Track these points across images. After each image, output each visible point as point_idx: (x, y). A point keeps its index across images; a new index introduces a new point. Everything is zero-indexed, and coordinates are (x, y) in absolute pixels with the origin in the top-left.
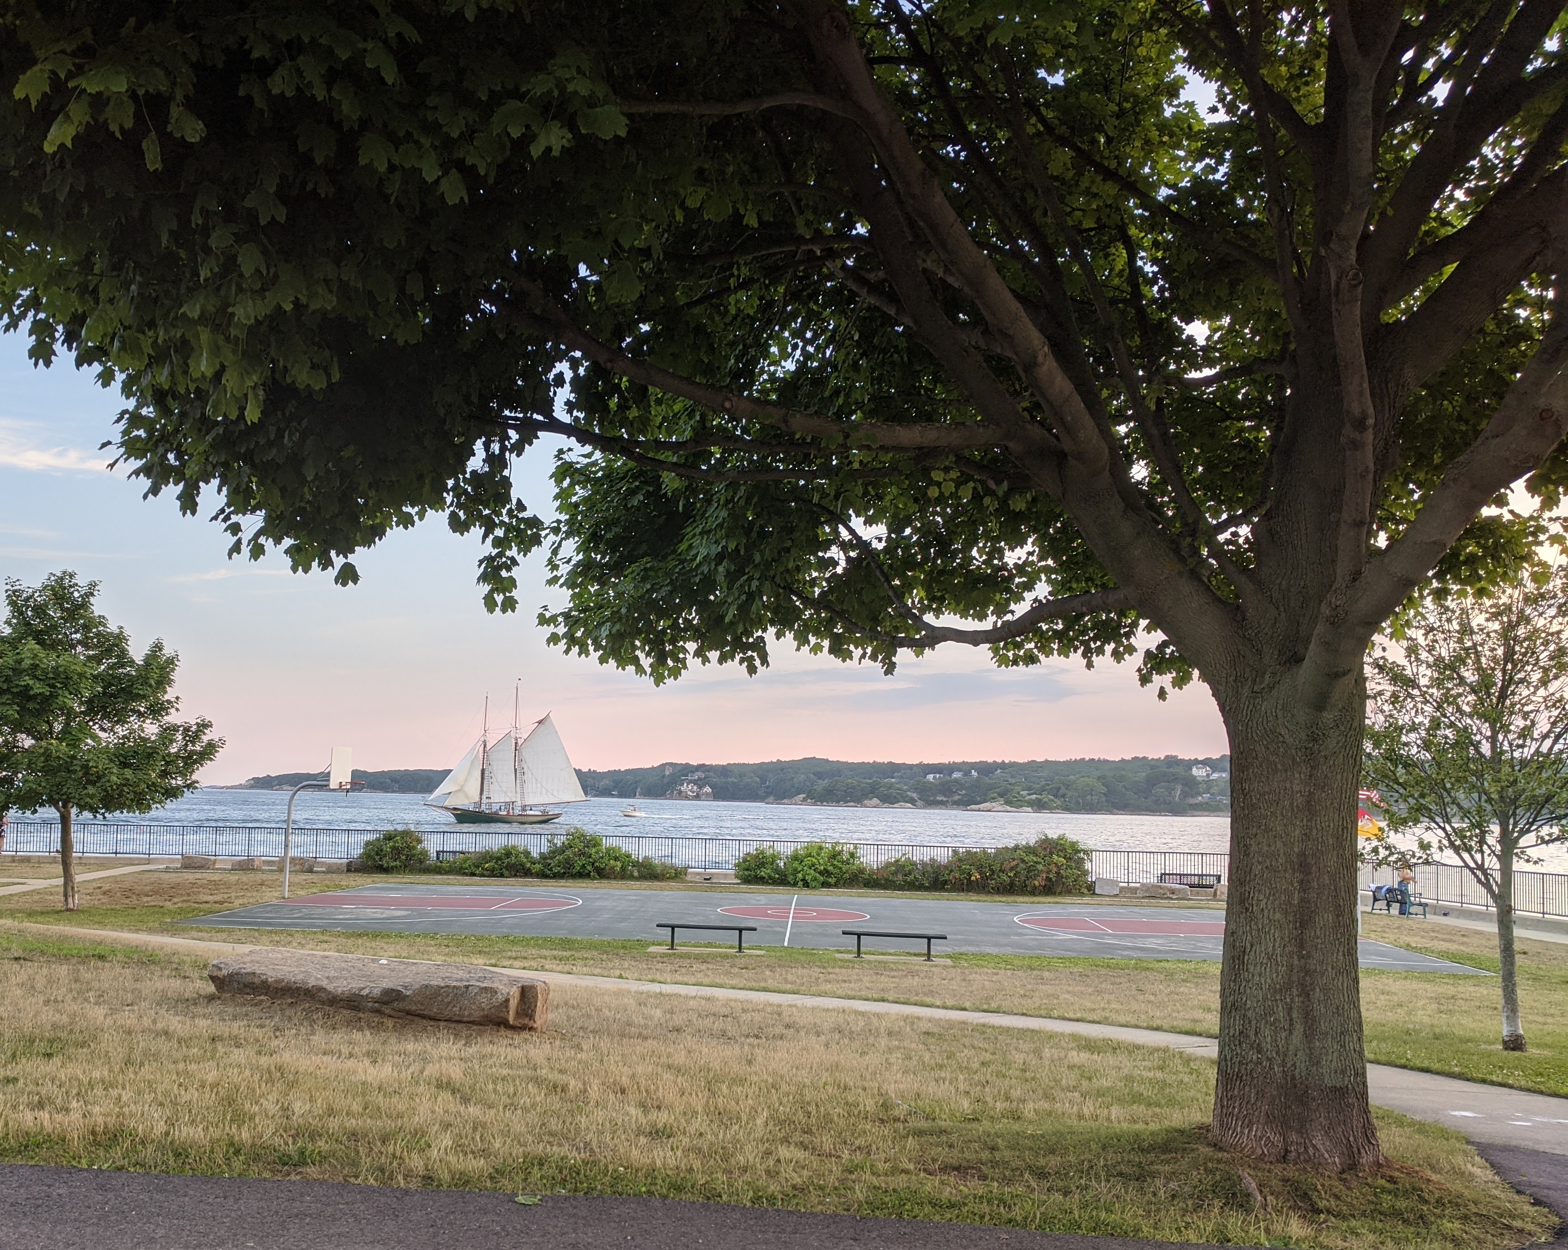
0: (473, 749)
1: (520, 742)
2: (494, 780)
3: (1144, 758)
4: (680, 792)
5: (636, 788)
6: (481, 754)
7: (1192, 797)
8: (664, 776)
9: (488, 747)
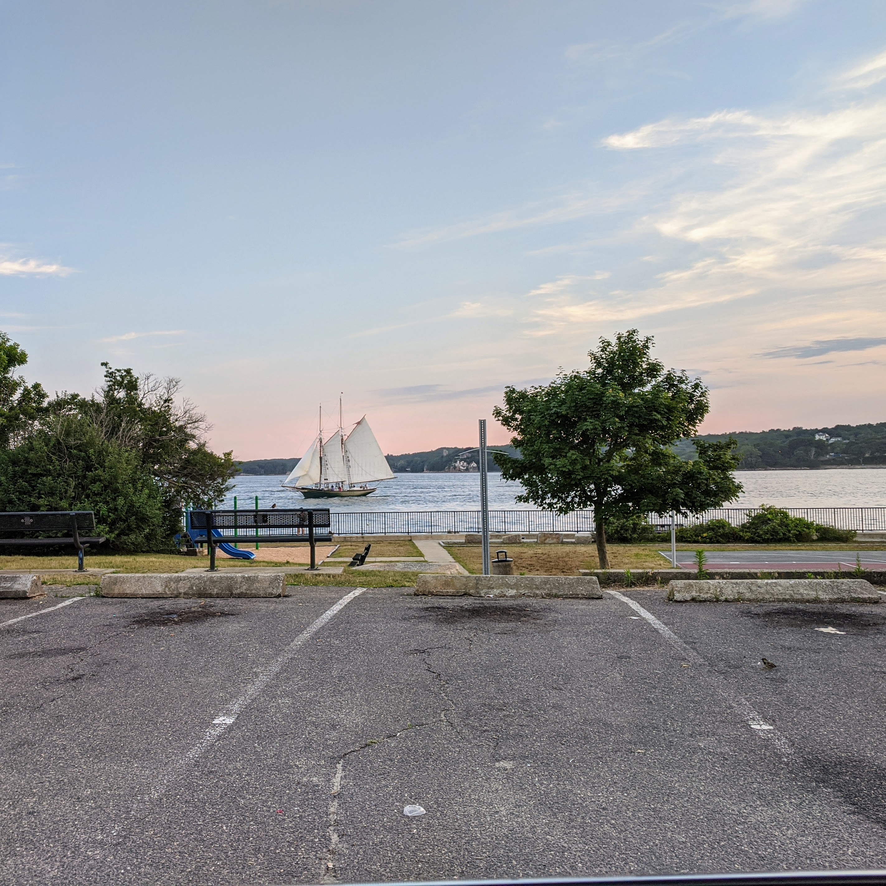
0: (313, 445)
1: (345, 438)
2: (329, 466)
3: (778, 430)
4: (455, 467)
5: (424, 466)
6: (319, 448)
7: (823, 456)
8: (443, 457)
9: (323, 443)
